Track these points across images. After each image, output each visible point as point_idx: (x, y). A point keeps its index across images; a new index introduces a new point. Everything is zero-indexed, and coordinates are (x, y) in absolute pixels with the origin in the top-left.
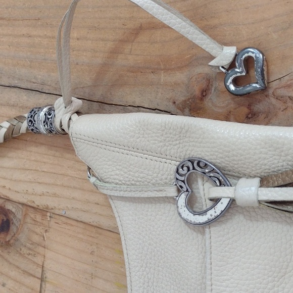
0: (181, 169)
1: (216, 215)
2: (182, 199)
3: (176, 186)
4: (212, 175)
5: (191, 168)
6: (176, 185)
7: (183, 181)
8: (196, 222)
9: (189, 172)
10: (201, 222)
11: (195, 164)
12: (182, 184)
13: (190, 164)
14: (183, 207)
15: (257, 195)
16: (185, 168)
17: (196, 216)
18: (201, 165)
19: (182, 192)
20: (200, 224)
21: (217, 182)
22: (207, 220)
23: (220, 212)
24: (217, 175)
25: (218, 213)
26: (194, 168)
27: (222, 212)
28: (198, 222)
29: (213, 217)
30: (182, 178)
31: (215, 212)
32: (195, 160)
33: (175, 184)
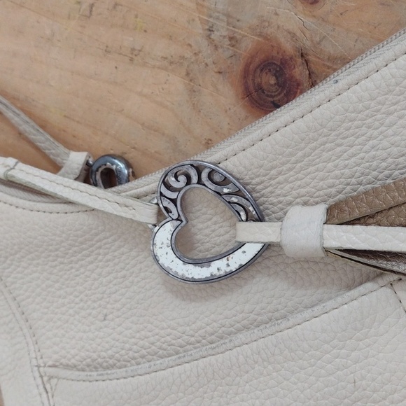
0: (173, 179)
1: (228, 270)
2: (165, 233)
3: (156, 206)
4: (234, 199)
5: (195, 179)
6: (157, 204)
7: (174, 201)
8: (187, 276)
9: (188, 187)
10: (197, 277)
11: (204, 175)
12: (171, 206)
13: (193, 173)
14: (165, 246)
15: (321, 237)
16: (182, 179)
17: (187, 265)
18: (217, 178)
19: (168, 220)
20: (194, 281)
21: (243, 214)
22: (209, 275)
23: (237, 266)
24: (244, 202)
25: (233, 267)
26: (200, 182)
27: (241, 267)
28: (190, 277)
29: (222, 273)
30: (173, 195)
31: (228, 265)
32: (206, 167)
33: (155, 201)
